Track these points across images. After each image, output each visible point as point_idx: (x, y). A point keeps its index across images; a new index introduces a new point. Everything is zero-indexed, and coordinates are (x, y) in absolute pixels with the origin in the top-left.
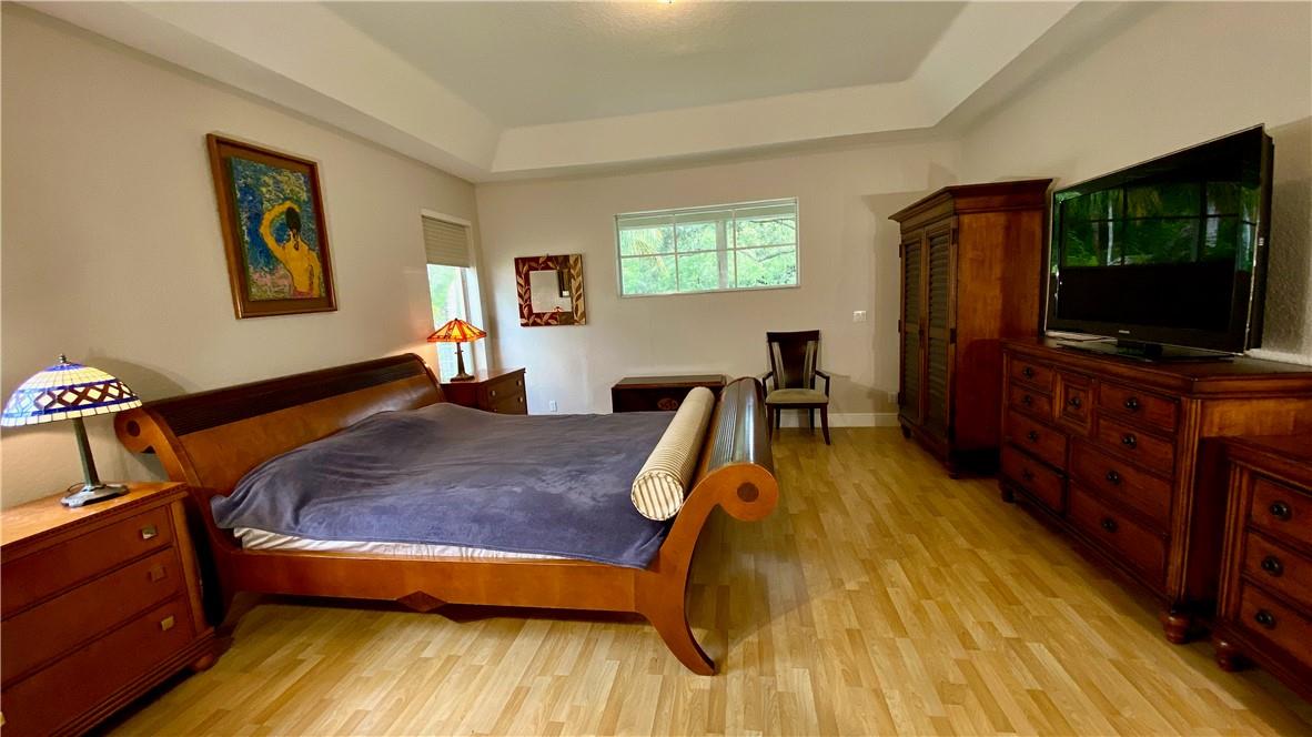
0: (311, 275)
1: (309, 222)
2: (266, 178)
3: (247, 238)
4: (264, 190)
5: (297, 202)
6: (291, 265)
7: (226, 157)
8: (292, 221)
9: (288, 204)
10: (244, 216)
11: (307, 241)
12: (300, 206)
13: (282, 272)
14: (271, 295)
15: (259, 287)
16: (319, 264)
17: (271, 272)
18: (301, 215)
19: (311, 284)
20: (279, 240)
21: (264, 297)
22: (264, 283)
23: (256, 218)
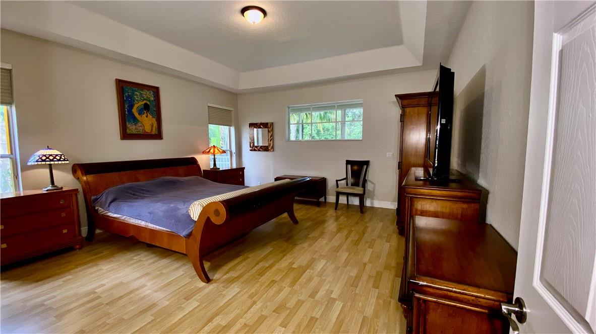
0: (152, 126)
1: (154, 107)
2: (137, 93)
3: (127, 113)
4: (135, 97)
5: (149, 101)
6: (144, 123)
7: (122, 86)
8: (146, 107)
9: (145, 102)
10: (126, 106)
11: (152, 114)
12: (150, 102)
13: (140, 125)
14: (134, 132)
15: (130, 130)
16: (156, 122)
17: (135, 125)
18: (150, 105)
19: (152, 129)
20: (140, 114)
21: (132, 133)
22: (132, 128)
23: (131, 106)
